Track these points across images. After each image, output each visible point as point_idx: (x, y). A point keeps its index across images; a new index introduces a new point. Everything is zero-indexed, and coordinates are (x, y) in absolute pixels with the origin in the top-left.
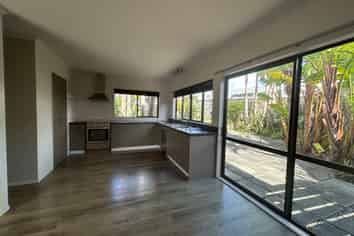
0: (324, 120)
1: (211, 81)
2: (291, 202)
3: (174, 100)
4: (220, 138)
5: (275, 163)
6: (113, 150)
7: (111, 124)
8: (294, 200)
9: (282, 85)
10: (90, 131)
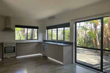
0: (109, 38)
1: (69, 23)
2: (103, 68)
3: (47, 30)
4: (74, 47)
5: (93, 57)
6: (17, 57)
7: (16, 43)
8: (103, 67)
9: (93, 24)
10: (5, 47)
